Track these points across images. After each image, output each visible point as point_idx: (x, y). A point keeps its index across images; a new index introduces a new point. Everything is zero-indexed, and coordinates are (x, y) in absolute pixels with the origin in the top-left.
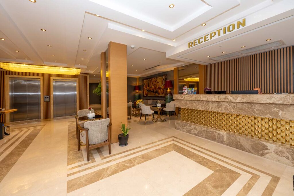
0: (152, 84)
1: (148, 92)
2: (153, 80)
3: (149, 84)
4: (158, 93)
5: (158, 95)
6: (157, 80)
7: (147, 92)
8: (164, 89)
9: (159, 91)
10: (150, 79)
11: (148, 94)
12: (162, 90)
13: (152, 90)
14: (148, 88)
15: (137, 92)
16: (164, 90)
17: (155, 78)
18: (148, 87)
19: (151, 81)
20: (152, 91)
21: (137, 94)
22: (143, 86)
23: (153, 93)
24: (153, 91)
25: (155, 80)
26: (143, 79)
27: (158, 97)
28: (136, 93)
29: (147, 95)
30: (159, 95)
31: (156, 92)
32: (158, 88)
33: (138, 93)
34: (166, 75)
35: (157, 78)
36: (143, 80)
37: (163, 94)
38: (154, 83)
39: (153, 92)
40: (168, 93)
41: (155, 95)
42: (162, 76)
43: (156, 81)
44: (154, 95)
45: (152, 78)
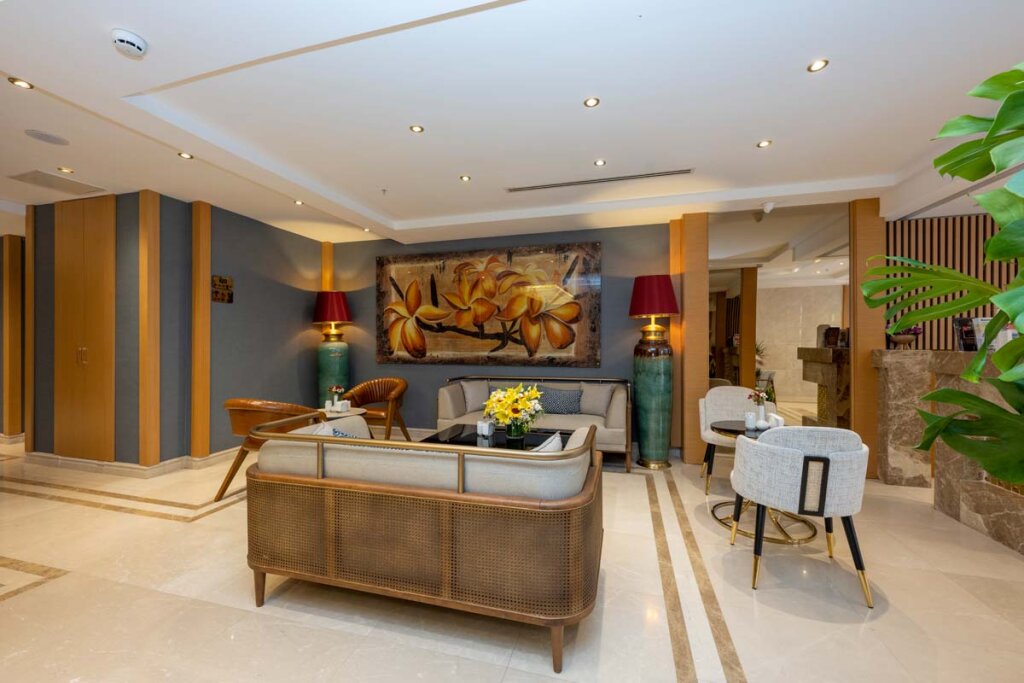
0: (467, 288)
1: (426, 332)
2: (481, 267)
3: (439, 291)
4: (521, 342)
5: (524, 354)
6: (519, 270)
7: (422, 338)
8: (576, 320)
9: (534, 331)
10: (454, 263)
11: (428, 347)
12: (556, 328)
13: (466, 322)
14: (426, 309)
15: (333, 331)
16: (574, 327)
17: (503, 258)
18: (435, 303)
19: (459, 270)
20: (475, 329)
21: (335, 345)
22: (381, 295)
23: (478, 341)
24: (481, 327)
25: (500, 270)
26: (384, 254)
27: (525, 363)
28: (328, 337)
29: (418, 352)
30: (531, 353)
31: (504, 338)
32: (527, 313)
33: (339, 337)
34: (595, 247)
35: (515, 258)
36: (381, 263)
37: (563, 347)
38: (488, 284)
39: (481, 334)
40: (648, 343)
41: (500, 353)
42: (561, 248)
43: (509, 274)
44: (486, 354)
45: (472, 253)
